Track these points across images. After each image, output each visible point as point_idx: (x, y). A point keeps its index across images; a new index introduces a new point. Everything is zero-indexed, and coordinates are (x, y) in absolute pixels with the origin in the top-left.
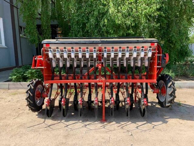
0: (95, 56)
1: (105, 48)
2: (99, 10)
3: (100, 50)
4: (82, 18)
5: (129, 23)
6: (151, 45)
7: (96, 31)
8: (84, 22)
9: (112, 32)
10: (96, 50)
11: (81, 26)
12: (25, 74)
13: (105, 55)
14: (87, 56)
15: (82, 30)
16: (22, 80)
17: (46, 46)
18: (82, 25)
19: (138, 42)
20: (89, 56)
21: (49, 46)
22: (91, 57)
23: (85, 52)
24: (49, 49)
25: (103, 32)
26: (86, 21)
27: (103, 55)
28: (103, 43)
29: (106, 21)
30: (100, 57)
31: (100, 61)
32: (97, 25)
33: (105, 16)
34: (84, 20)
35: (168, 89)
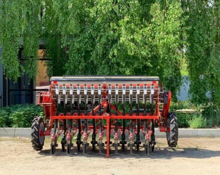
0: (99, 93)
1: (110, 85)
2: (108, 36)
3: (105, 87)
4: (85, 45)
5: (144, 53)
6: (153, 83)
7: (104, 62)
8: (87, 49)
9: (124, 65)
10: (101, 87)
11: (82, 55)
12: (10, 117)
13: (110, 92)
14: (92, 92)
15: (85, 60)
16: (5, 124)
17: (54, 83)
18: (84, 54)
19: (140, 80)
20: (95, 93)
21: (56, 83)
22: (96, 93)
23: (90, 88)
24: (56, 86)
25: (112, 63)
26: (90, 49)
27: (108, 92)
28: (107, 80)
29: (115, 51)
30: (104, 94)
31: (105, 97)
32: (105, 55)
33: (114, 46)
34: (88, 47)
35: (171, 125)
